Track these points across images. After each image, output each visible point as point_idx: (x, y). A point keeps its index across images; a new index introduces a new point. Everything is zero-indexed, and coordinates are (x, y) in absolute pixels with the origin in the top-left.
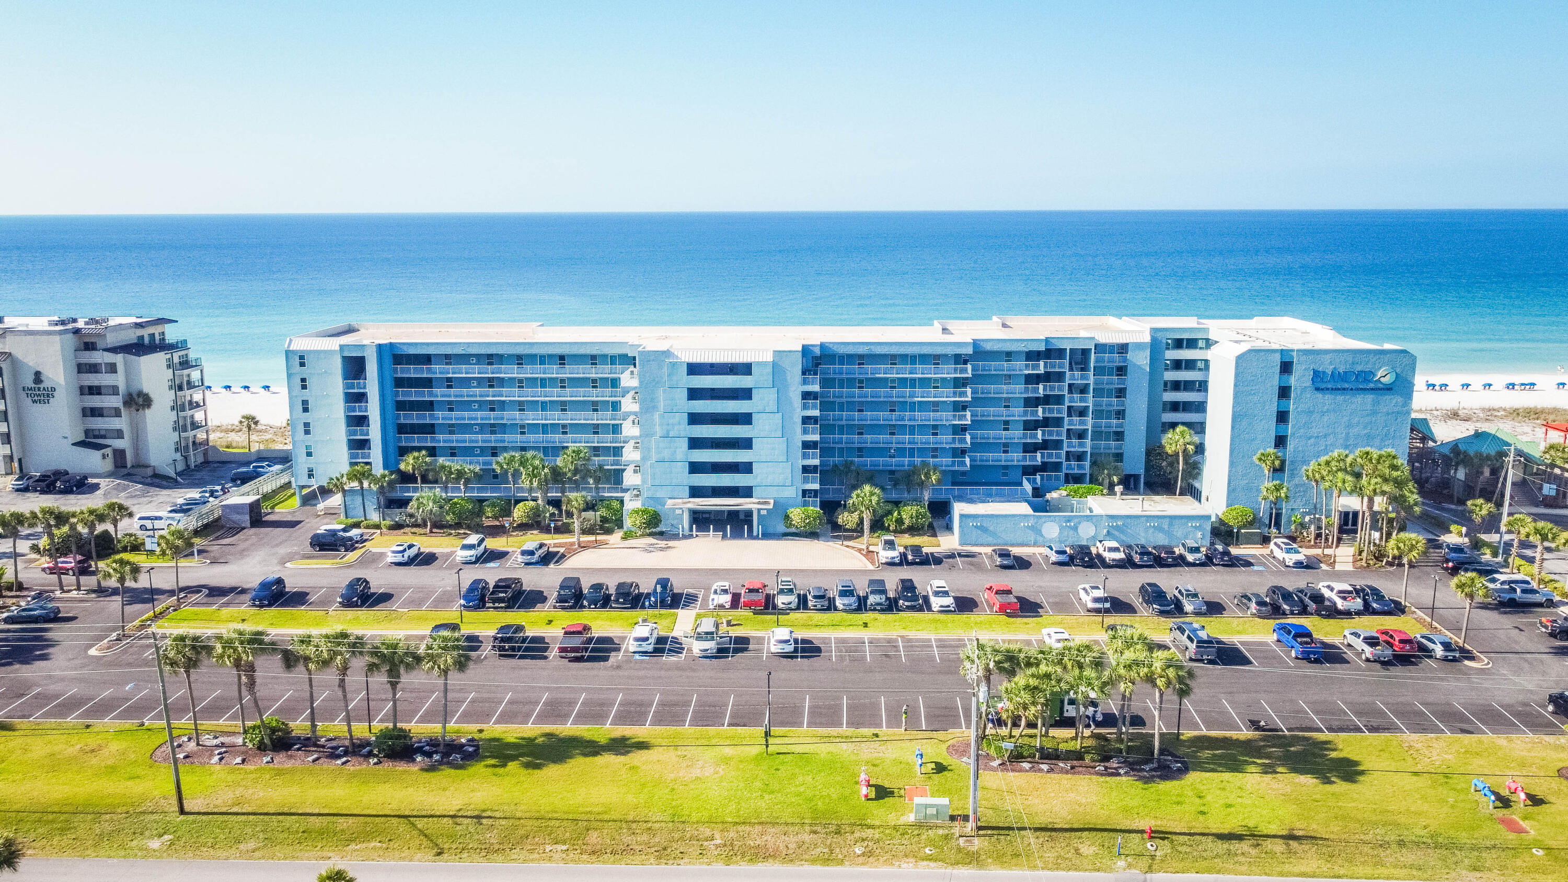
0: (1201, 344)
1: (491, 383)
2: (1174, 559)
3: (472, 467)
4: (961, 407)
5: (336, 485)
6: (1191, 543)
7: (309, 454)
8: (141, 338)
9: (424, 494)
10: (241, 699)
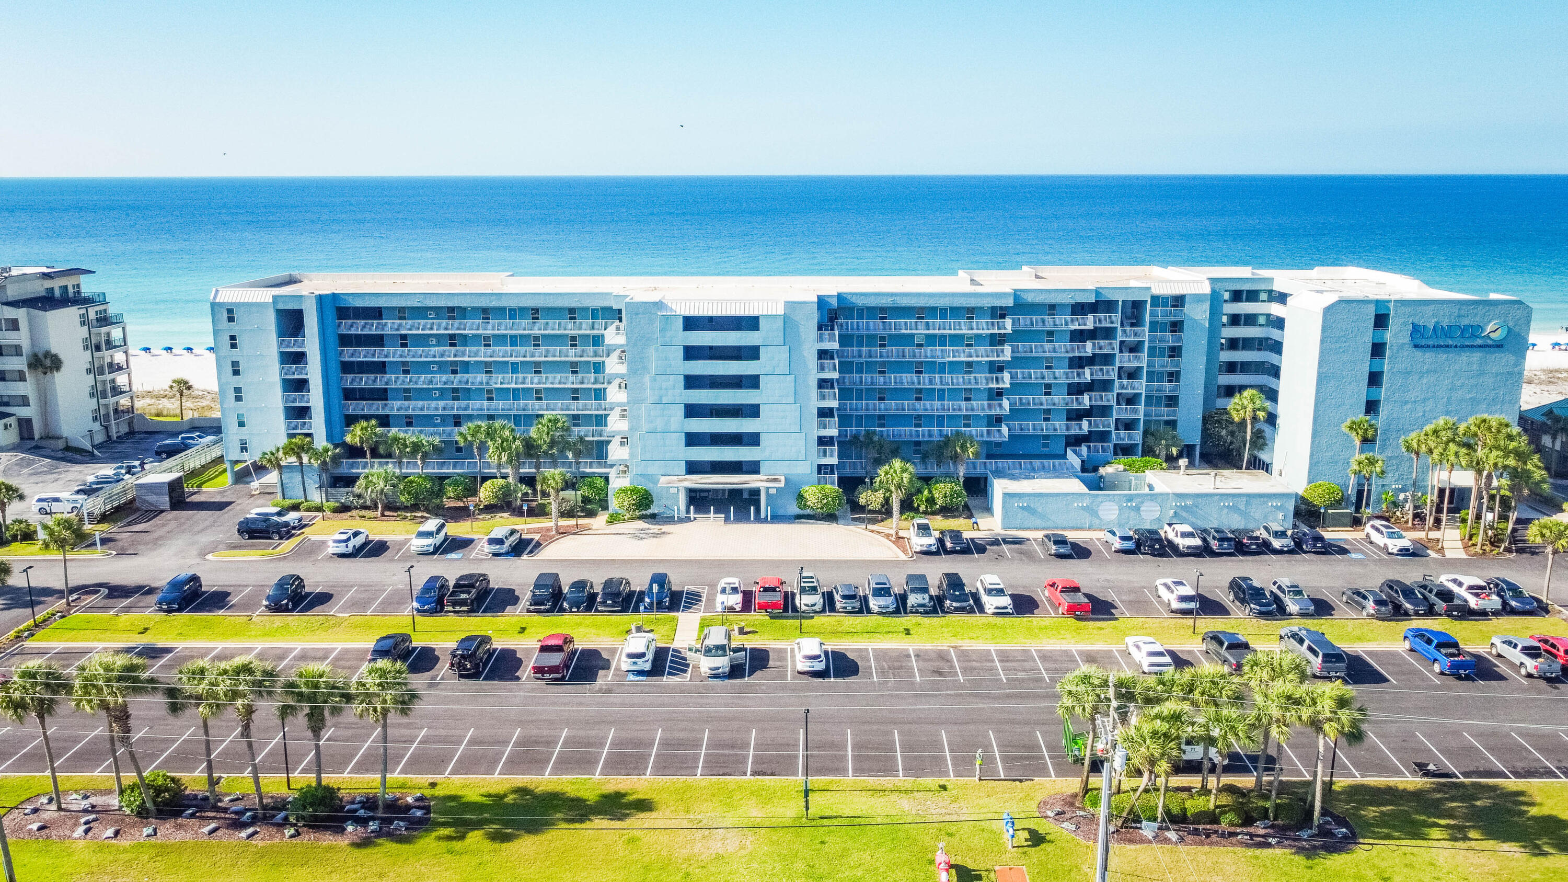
0: (1264, 296)
1: (452, 340)
2: (1258, 545)
3: (431, 439)
4: (997, 368)
5: (270, 461)
6: (1276, 527)
7: (241, 424)
8: (51, 290)
9: (374, 471)
10: (114, 751)
